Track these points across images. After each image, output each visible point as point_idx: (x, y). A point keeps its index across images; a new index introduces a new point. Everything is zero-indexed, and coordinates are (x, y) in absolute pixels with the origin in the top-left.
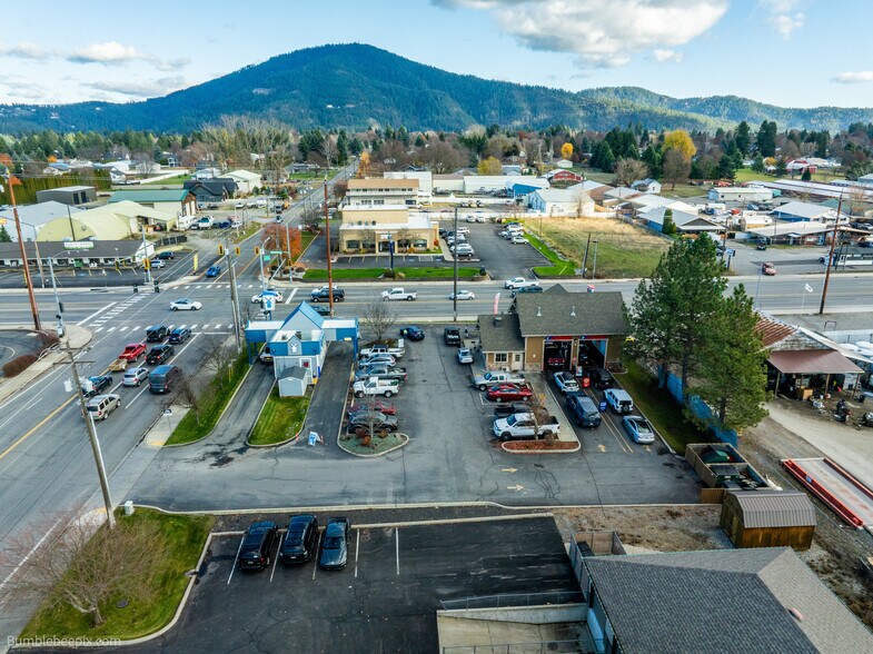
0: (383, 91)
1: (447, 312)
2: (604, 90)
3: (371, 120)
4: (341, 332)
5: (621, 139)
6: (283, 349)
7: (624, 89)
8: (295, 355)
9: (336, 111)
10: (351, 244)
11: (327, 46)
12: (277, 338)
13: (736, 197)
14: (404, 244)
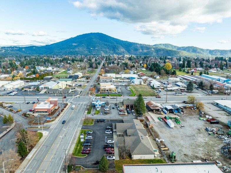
0: (105, 44)
1: (115, 101)
2: (160, 44)
3: (102, 52)
4: (103, 104)
5: (155, 64)
6: (97, 105)
7: (166, 44)
8: (98, 106)
9: (93, 50)
10: (102, 90)
11: (91, 33)
12: (96, 104)
13: (173, 80)
14: (110, 90)
